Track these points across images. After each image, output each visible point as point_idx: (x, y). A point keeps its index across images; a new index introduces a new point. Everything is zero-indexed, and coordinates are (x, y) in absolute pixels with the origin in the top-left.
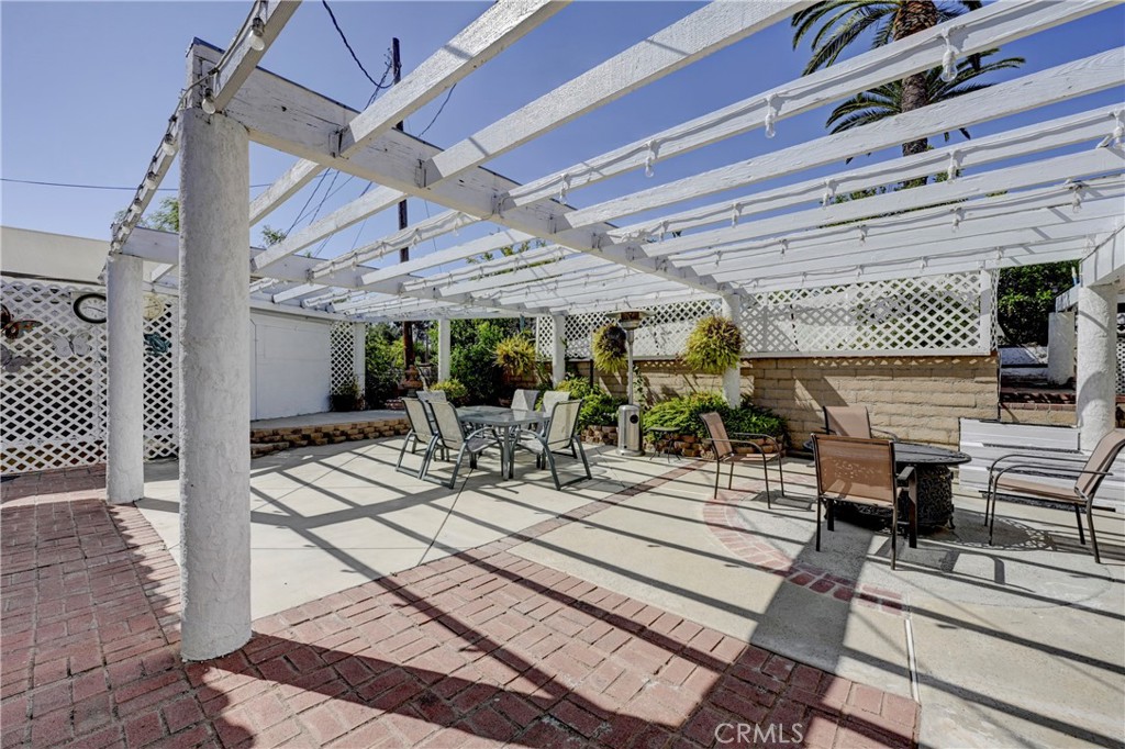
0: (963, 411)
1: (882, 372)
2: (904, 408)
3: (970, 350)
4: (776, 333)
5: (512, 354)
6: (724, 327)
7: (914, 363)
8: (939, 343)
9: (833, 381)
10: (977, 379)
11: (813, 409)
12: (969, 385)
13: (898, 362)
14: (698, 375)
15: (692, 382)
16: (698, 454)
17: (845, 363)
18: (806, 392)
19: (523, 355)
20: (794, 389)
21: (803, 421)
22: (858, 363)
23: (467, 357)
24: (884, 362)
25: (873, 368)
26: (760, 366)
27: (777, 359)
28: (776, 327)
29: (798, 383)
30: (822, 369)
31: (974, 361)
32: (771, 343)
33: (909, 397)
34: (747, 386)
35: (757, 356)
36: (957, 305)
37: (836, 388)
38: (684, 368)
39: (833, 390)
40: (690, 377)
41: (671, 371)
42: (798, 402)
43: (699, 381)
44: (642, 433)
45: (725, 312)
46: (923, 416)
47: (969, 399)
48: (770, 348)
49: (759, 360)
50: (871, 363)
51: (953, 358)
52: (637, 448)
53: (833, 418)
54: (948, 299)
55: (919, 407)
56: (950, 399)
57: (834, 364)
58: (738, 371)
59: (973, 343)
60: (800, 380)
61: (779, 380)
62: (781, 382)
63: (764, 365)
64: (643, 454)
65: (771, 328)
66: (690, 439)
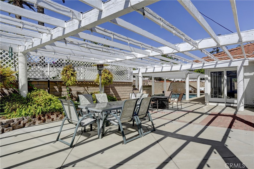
10: (131, 86)
14: (88, 87)
20: (110, 90)
24: (122, 83)
31: (131, 83)
38: (84, 84)
40: (86, 88)
43: (89, 89)
47: (130, 90)
57: (116, 84)
62: (108, 88)
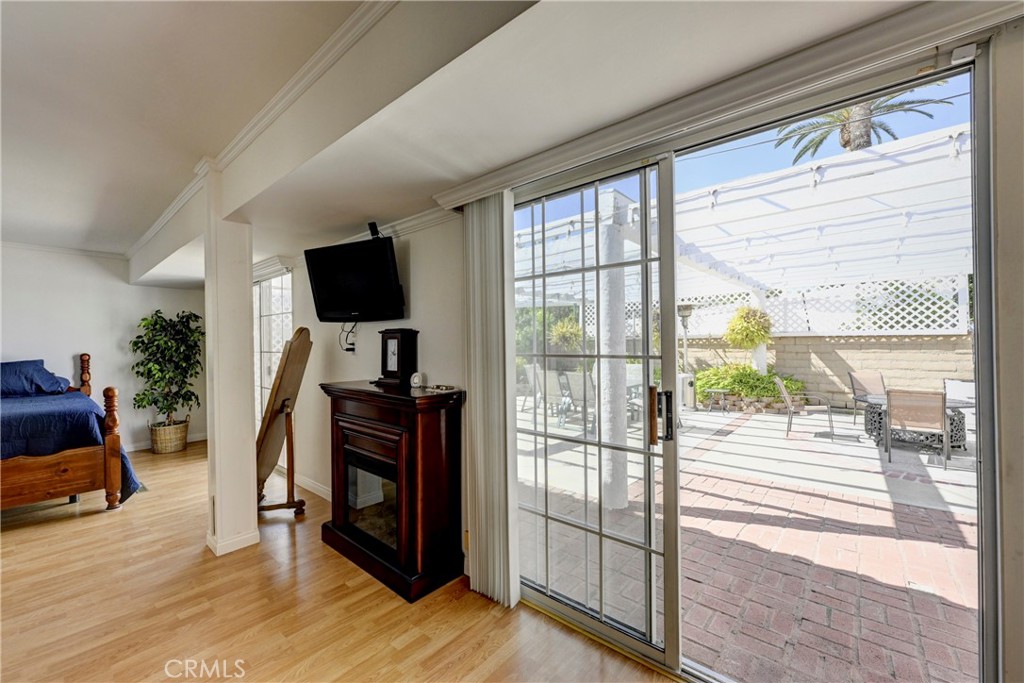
0: (946, 375)
1: (882, 346)
2: (899, 373)
3: (952, 331)
4: (795, 318)
5: (568, 335)
6: (759, 314)
7: (907, 340)
8: (928, 326)
9: (842, 353)
10: (957, 351)
11: (826, 375)
12: (951, 355)
13: (894, 340)
14: (729, 350)
15: (722, 354)
16: (741, 409)
17: (852, 340)
18: (820, 362)
19: (575, 335)
20: (809, 360)
21: (818, 384)
22: (862, 340)
23: (523, 337)
24: (883, 340)
25: (874, 344)
26: (782, 343)
27: (795, 337)
28: (795, 314)
29: (813, 356)
30: (833, 344)
31: (954, 338)
32: (791, 326)
33: (904, 364)
34: (770, 357)
35: (780, 335)
36: (940, 299)
37: (844, 358)
38: (715, 345)
39: (843, 360)
40: (721, 351)
41: (703, 346)
42: (813, 369)
43: (728, 354)
44: (695, 394)
45: (755, 303)
46: (915, 378)
47: (951, 366)
48: (790, 329)
49: (780, 338)
50: (873, 340)
51: (938, 336)
52: (692, 406)
53: (857, 381)
54: (934, 295)
55: (912, 372)
56: (936, 366)
57: (842, 341)
58: (765, 348)
59: (954, 325)
60: (815, 353)
61: (797, 353)
62: (798, 355)
63: (784, 342)
64: (697, 410)
65: (790, 314)
66: (734, 398)
